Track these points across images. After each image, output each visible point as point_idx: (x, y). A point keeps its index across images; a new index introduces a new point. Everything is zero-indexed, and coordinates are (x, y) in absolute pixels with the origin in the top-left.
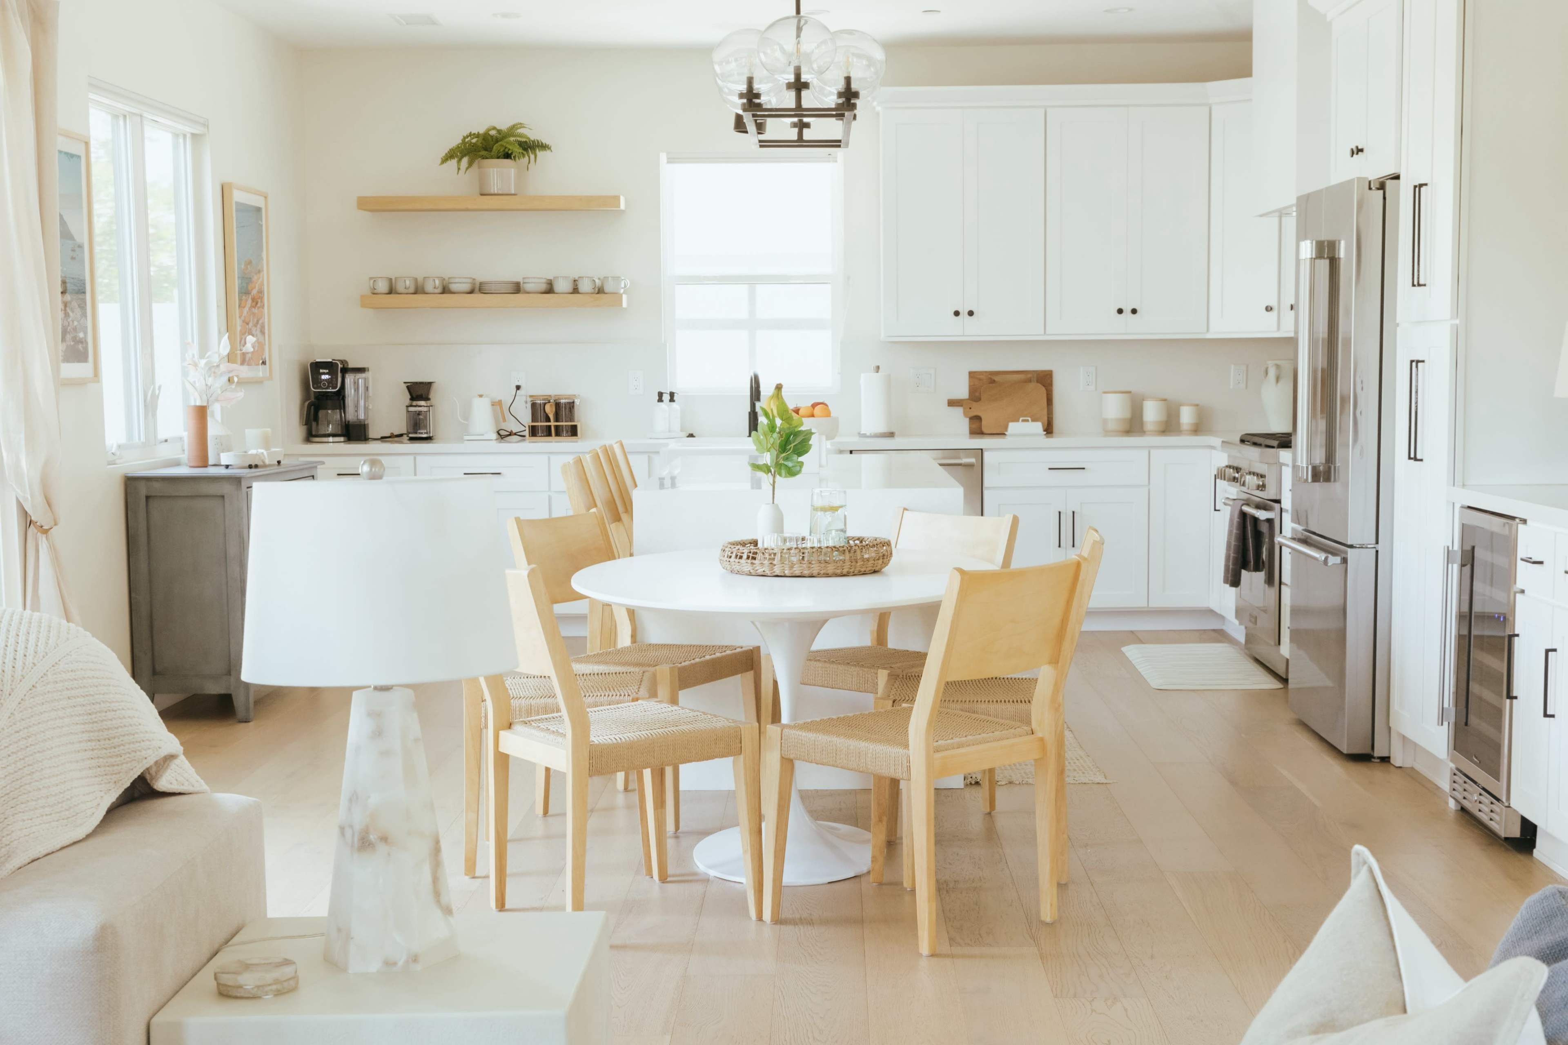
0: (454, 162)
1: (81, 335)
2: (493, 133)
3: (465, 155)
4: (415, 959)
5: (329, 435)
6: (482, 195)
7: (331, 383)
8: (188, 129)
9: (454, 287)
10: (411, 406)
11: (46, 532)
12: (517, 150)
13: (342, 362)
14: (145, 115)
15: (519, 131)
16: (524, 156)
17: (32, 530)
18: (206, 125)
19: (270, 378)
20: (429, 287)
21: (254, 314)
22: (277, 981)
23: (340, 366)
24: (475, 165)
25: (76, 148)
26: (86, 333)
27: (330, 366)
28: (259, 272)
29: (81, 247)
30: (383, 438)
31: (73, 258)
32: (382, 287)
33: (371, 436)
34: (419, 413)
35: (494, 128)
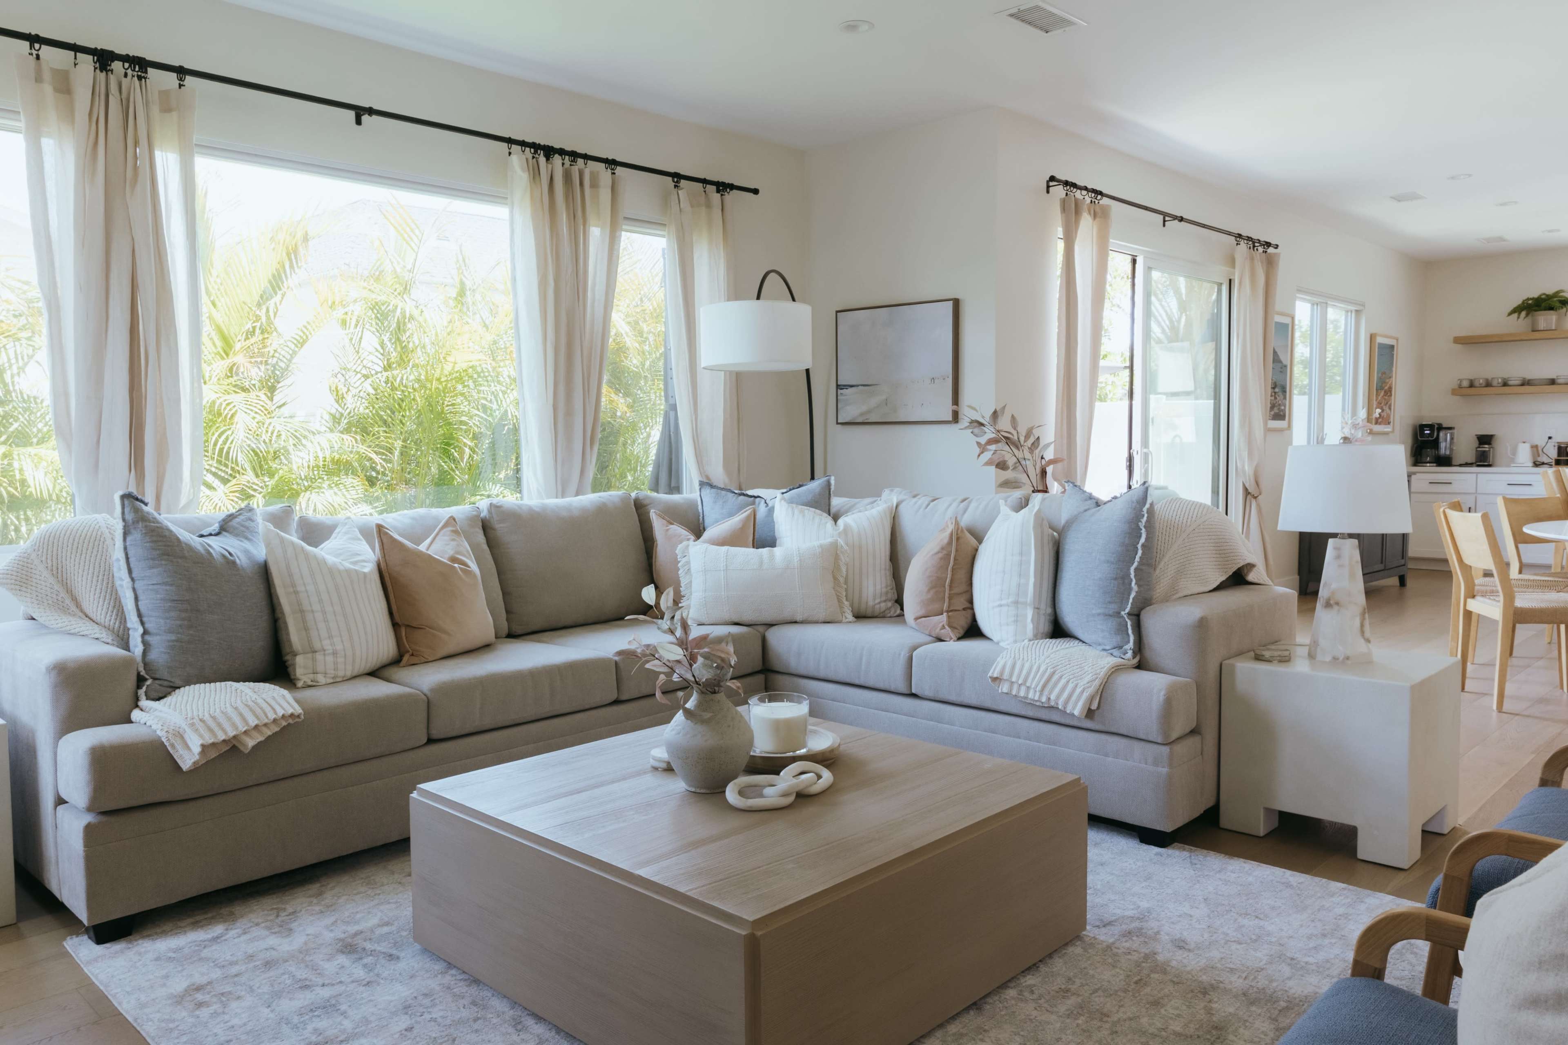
0: (1516, 315)
1: (1283, 408)
2: (1543, 297)
3: (1523, 310)
4: (1348, 658)
5: (1427, 463)
6: (1533, 331)
7: (1431, 435)
8: (1353, 308)
9: (1511, 383)
10: (1479, 447)
11: (1255, 498)
12: (1558, 304)
13: (1438, 424)
14: (1329, 302)
15: (1561, 294)
16: (1562, 308)
17: (1249, 497)
18: (1363, 305)
19: (1393, 431)
20: (1495, 383)
21: (1385, 399)
22: (1280, 656)
23: (1436, 426)
24: (1530, 317)
25: (1286, 320)
26: (1285, 406)
27: (1431, 427)
28: (1390, 377)
29: (1286, 366)
30: (1461, 465)
31: (1281, 372)
32: (1465, 384)
33: (1453, 464)
34: (1484, 452)
35: (1544, 294)
